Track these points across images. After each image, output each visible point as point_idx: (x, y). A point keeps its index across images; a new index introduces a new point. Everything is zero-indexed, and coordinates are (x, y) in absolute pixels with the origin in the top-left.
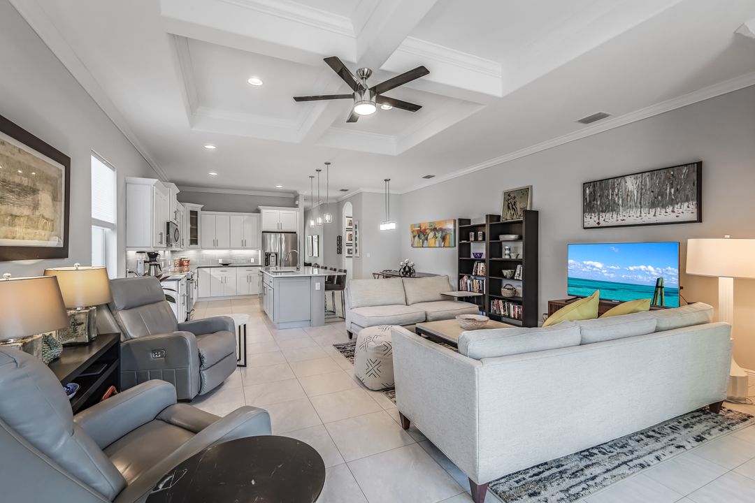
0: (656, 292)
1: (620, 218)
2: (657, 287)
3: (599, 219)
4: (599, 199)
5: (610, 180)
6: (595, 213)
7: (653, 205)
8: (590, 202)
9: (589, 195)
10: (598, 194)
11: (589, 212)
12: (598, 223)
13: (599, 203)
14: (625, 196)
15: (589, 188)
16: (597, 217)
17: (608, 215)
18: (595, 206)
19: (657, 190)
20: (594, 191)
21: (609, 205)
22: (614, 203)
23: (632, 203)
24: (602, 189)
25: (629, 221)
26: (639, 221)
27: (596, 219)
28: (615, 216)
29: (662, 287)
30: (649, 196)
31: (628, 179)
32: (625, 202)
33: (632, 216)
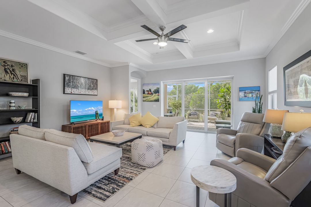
0: (96, 116)
1: (79, 91)
2: (96, 114)
3: (71, 91)
4: (72, 83)
5: (76, 77)
6: (70, 87)
7: (88, 89)
8: (68, 83)
9: (68, 80)
10: (71, 81)
11: (67, 87)
12: (71, 92)
13: (71, 84)
14: (81, 84)
15: (68, 77)
16: (71, 90)
17: (75, 90)
18: (70, 85)
19: (89, 85)
20: (70, 79)
21: (75, 86)
22: (77, 85)
23: (83, 87)
24: (73, 79)
25: (82, 93)
26: (85, 93)
27: (70, 90)
28: (77, 90)
29: (98, 114)
30: (87, 86)
31: (82, 78)
32: (81, 86)
33: (83, 91)
